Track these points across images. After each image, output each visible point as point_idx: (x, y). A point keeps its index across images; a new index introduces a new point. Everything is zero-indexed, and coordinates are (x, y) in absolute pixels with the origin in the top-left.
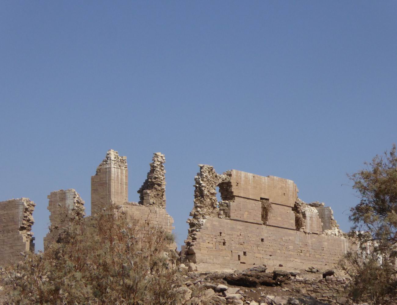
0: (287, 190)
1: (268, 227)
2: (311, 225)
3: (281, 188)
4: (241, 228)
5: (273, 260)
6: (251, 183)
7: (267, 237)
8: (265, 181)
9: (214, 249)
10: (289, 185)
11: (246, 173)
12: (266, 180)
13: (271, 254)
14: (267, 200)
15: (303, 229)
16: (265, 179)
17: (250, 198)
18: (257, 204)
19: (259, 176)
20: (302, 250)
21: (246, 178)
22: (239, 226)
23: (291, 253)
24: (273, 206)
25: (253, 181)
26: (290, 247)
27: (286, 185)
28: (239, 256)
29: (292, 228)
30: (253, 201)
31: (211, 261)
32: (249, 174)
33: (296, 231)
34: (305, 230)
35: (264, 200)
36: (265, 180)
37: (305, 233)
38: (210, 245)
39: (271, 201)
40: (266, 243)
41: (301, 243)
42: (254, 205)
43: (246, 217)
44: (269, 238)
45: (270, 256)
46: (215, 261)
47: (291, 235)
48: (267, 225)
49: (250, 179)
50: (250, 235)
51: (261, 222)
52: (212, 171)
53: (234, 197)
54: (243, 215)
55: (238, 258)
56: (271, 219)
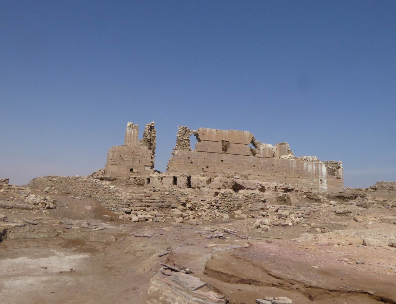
0: (244, 136)
2: (264, 153)
3: (239, 135)
4: (205, 155)
5: (230, 170)
6: (214, 133)
7: (226, 159)
8: (226, 132)
9: (183, 165)
11: (210, 129)
13: (229, 168)
14: (228, 141)
15: (257, 155)
17: (214, 141)
18: (219, 143)
19: (221, 130)
20: (255, 165)
21: (211, 132)
23: (245, 167)
24: (230, 144)
25: (216, 133)
26: (245, 164)
27: (243, 134)
28: (203, 169)
29: (248, 155)
30: (216, 142)
31: (180, 171)
32: (213, 129)
33: (251, 156)
35: (224, 142)
37: (259, 157)
38: (181, 163)
40: (225, 162)
41: (254, 162)
42: (216, 144)
43: (209, 150)
44: (228, 160)
46: (183, 171)
47: (246, 158)
48: (226, 154)
50: (212, 159)
52: (186, 129)
53: (201, 140)
54: (207, 149)
55: (202, 169)
56: (230, 150)
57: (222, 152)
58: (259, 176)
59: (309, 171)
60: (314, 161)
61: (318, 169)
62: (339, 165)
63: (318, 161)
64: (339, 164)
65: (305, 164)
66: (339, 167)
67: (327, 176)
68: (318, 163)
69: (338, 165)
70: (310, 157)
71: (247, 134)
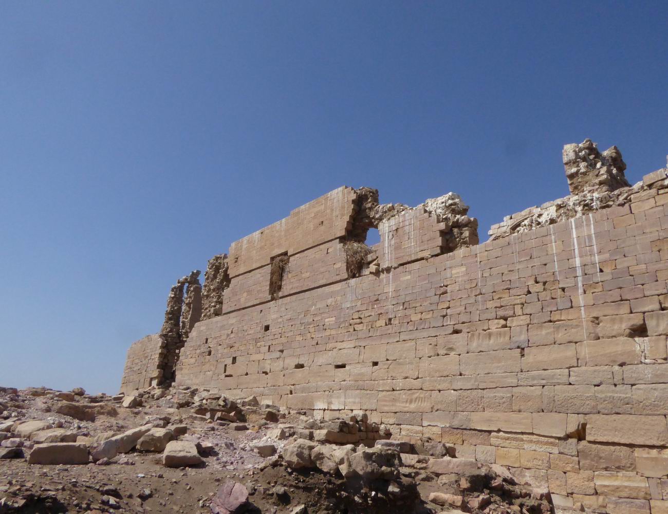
0: (328, 211)
1: (280, 300)
3: (316, 216)
4: (235, 321)
6: (256, 245)
7: (276, 319)
9: (196, 363)
10: (334, 199)
11: (251, 235)
13: (281, 348)
14: (286, 253)
16: (281, 224)
17: (254, 268)
18: (264, 271)
19: (270, 226)
20: (362, 316)
21: (250, 242)
22: (232, 319)
23: (328, 333)
24: (291, 259)
25: (260, 240)
26: (326, 320)
27: (326, 204)
28: (226, 366)
29: (338, 279)
30: (259, 270)
31: (189, 382)
32: (255, 234)
33: (348, 281)
34: (372, 269)
35: (277, 259)
37: (375, 273)
38: (193, 361)
39: (290, 253)
40: (273, 331)
42: (260, 275)
43: (243, 301)
44: (280, 320)
45: (281, 351)
46: (194, 380)
47: (332, 294)
49: (255, 241)
50: (246, 328)
51: (268, 298)
53: (231, 280)
54: (239, 300)
55: (224, 369)
56: (288, 283)
58: (375, 364)
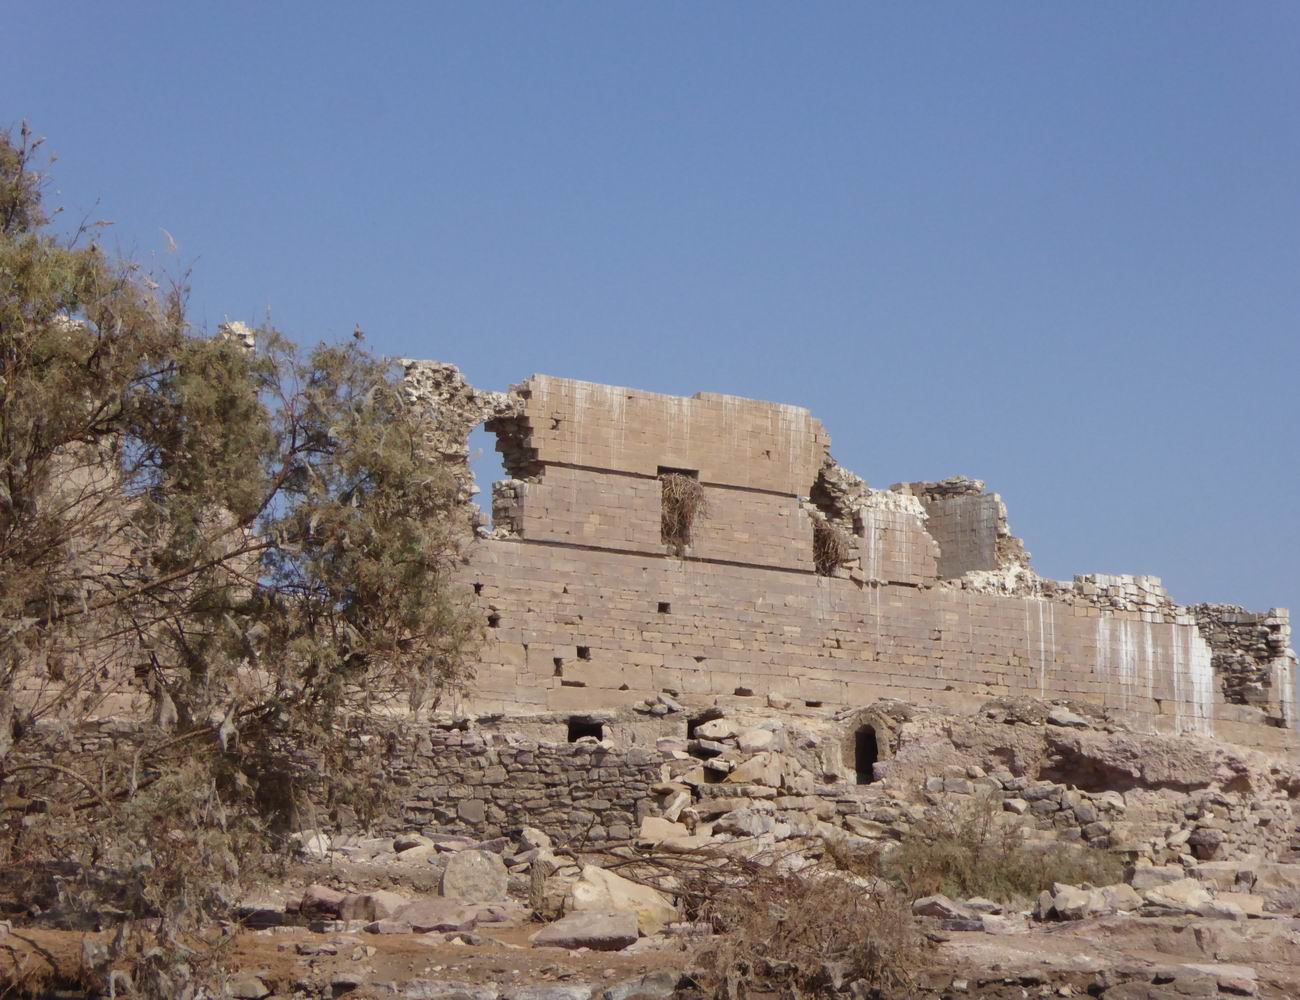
1: (688, 563)
2: (886, 556)
3: (755, 433)
5: (709, 673)
6: (615, 417)
7: (685, 598)
8: (680, 410)
10: (790, 422)
12: (685, 409)
13: (701, 654)
14: (693, 473)
15: (850, 569)
16: (680, 405)
17: (614, 467)
18: (641, 487)
19: (652, 394)
20: (841, 639)
21: (595, 401)
22: (562, 562)
24: (707, 491)
25: (627, 413)
26: (786, 628)
27: (774, 422)
28: (557, 662)
29: (800, 566)
30: (628, 479)
33: (816, 577)
34: (856, 574)
35: (673, 476)
36: (680, 407)
37: (859, 583)
39: (703, 477)
40: (678, 617)
41: (836, 618)
42: (631, 492)
43: (591, 531)
44: (692, 602)
45: (699, 659)
47: (791, 589)
48: (686, 559)
49: (611, 406)
50: (606, 592)
51: (659, 548)
52: (451, 382)
53: (542, 465)
54: (579, 525)
55: (553, 667)
56: (704, 536)
57: (663, 548)
59: (1125, 676)
60: (1149, 609)
61: (1168, 660)
62: (1272, 637)
63: (1166, 611)
64: (1275, 628)
65: (1103, 626)
66: (1274, 649)
67: (1217, 709)
68: (1169, 619)
69: (1264, 635)
70: (1128, 579)
71: (793, 426)
